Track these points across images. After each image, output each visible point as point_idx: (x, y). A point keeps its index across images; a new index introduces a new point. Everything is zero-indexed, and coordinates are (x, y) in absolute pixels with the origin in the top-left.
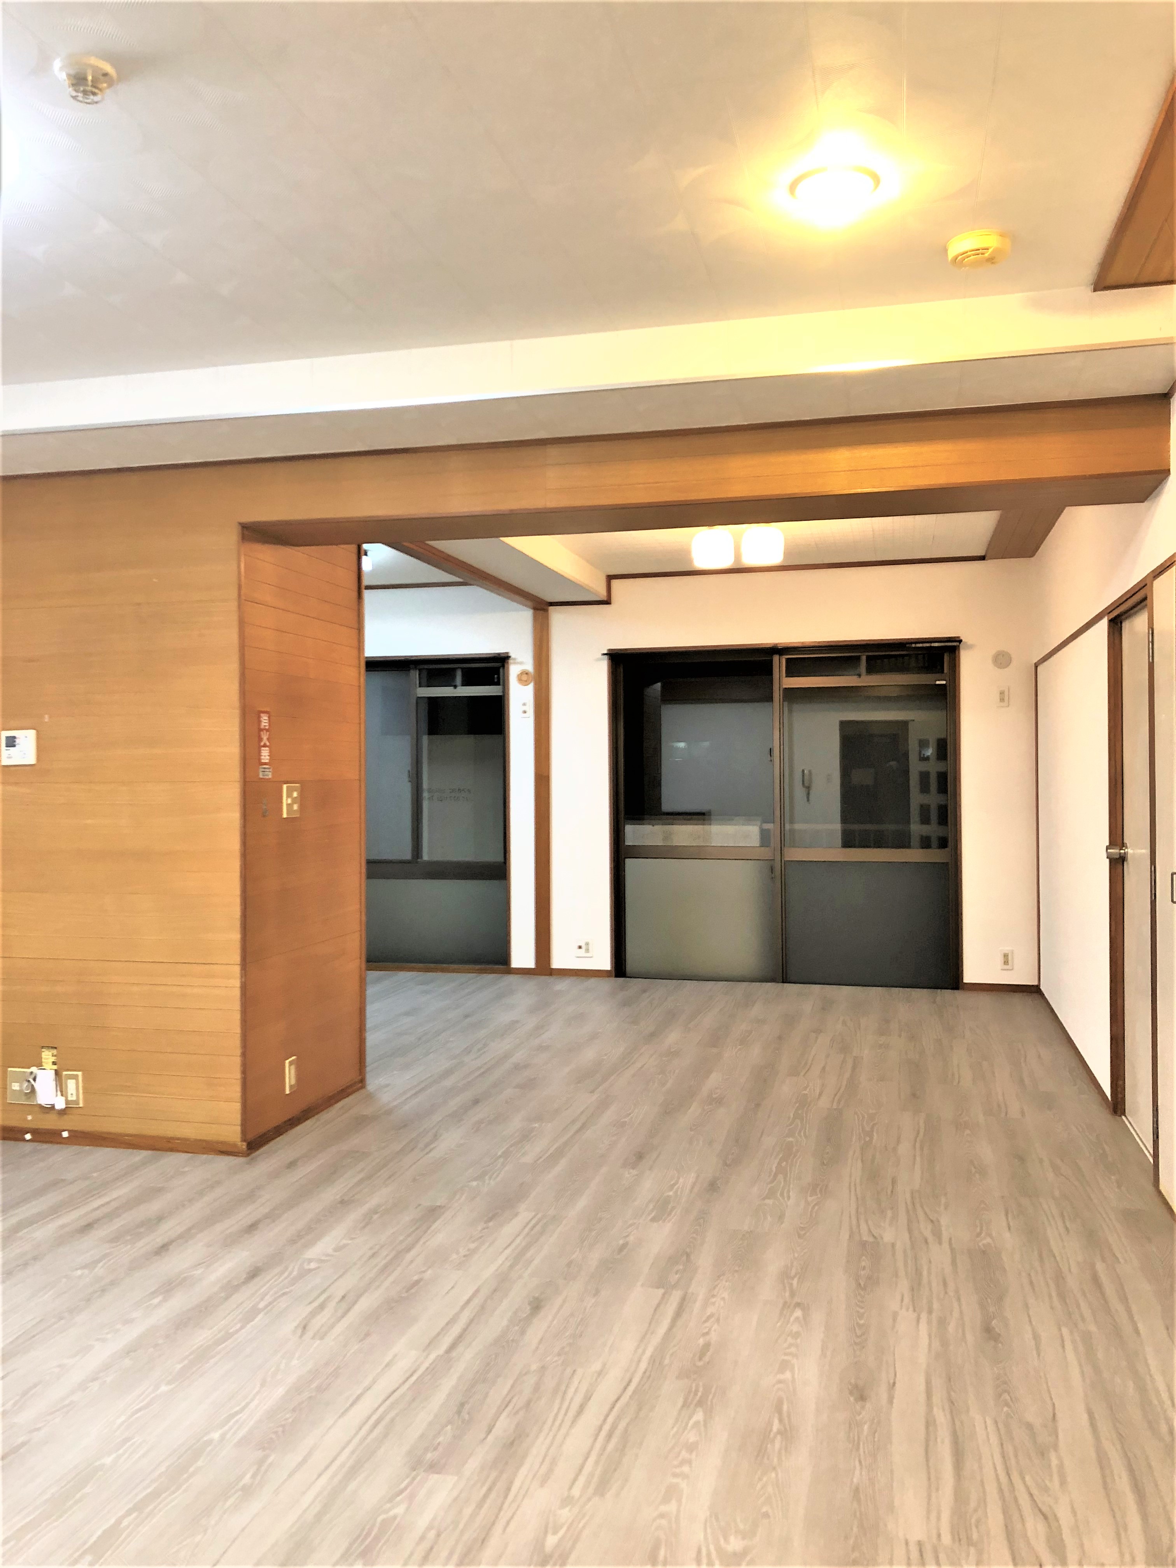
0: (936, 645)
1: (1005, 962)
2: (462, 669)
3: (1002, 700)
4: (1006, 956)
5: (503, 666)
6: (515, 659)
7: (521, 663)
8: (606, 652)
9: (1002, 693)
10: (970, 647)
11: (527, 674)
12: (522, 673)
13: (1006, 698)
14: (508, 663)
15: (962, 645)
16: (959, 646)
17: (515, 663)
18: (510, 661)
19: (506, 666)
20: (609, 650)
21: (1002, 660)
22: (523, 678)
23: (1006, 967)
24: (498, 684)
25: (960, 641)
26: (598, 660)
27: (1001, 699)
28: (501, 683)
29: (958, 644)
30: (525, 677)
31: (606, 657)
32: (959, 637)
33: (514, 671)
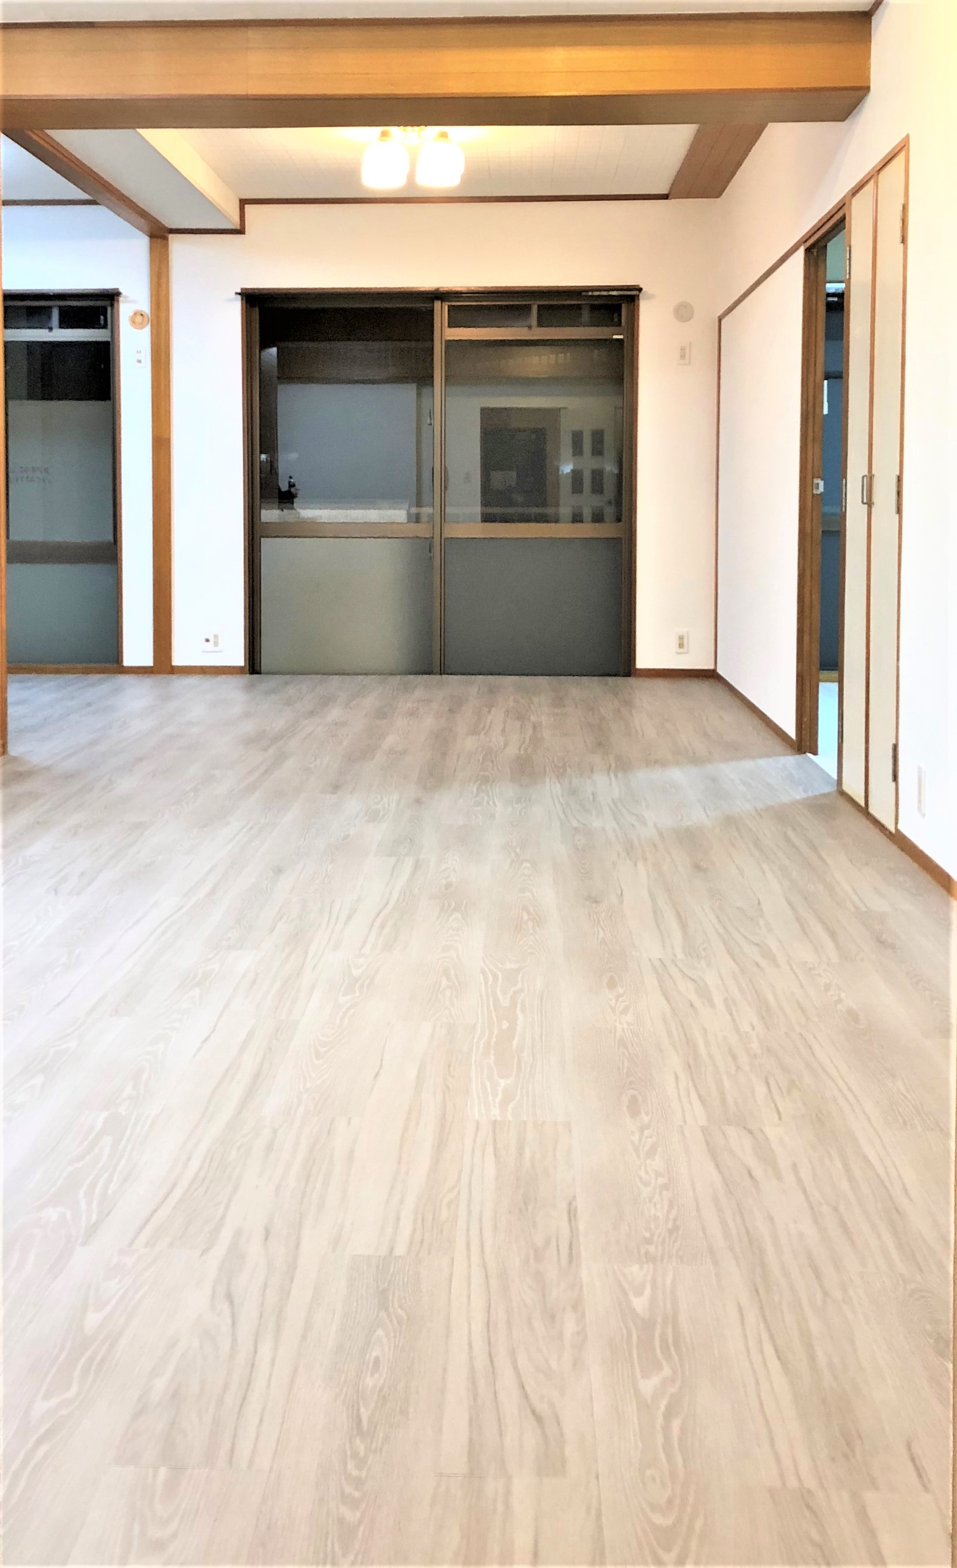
0: (614, 293)
1: (680, 645)
2: (60, 308)
3: (683, 357)
4: (681, 638)
5: (112, 305)
6: (126, 297)
7: (133, 302)
8: (239, 291)
9: (683, 349)
10: (650, 297)
11: (142, 315)
12: (135, 314)
13: (687, 356)
14: (118, 301)
15: (641, 295)
16: (638, 296)
17: (126, 301)
18: (121, 299)
19: (115, 305)
20: (242, 289)
21: (683, 312)
22: (137, 318)
23: (681, 650)
24: (105, 326)
25: (640, 290)
26: (230, 300)
27: (681, 356)
28: (109, 326)
29: (638, 292)
30: (139, 319)
31: (239, 297)
32: (638, 286)
33: (125, 311)
